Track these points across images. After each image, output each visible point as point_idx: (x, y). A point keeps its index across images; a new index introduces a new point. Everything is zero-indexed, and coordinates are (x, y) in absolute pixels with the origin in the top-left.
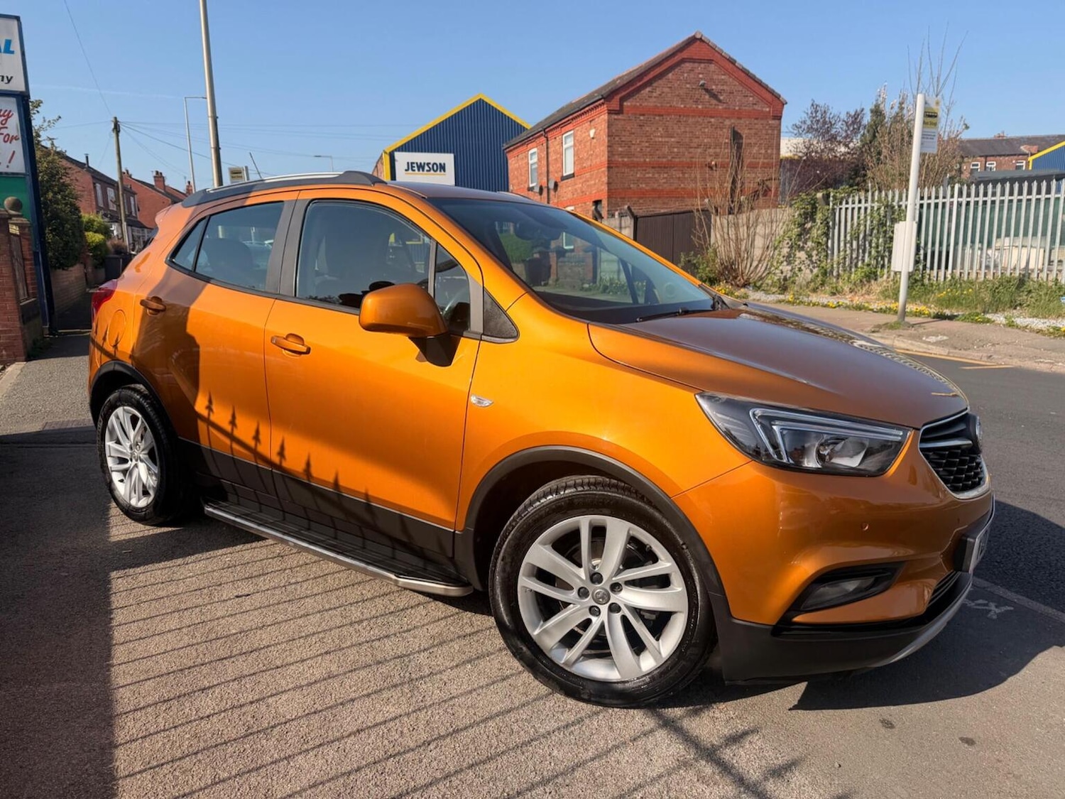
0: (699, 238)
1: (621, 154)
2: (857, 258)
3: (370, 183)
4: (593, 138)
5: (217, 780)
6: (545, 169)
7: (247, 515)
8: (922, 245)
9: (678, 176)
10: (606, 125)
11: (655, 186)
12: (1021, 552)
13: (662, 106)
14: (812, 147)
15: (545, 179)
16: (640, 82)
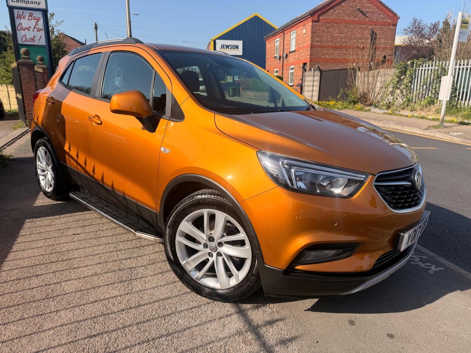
0: (350, 82)
1: (317, 42)
2: (425, 94)
3: (134, 43)
4: (305, 34)
5: (22, 318)
6: (282, 48)
7: (85, 198)
8: (458, 88)
9: (344, 52)
10: (311, 28)
11: (333, 57)
12: (461, 240)
13: (338, 19)
14: (412, 40)
15: (282, 53)
16: (328, 7)
